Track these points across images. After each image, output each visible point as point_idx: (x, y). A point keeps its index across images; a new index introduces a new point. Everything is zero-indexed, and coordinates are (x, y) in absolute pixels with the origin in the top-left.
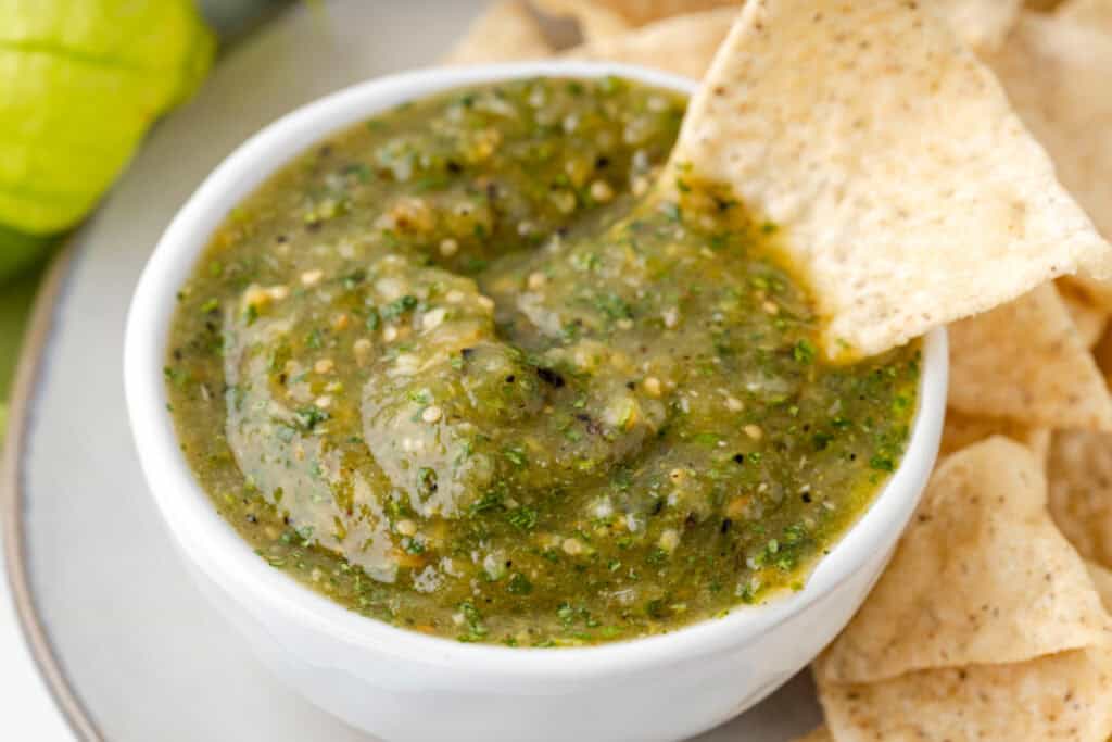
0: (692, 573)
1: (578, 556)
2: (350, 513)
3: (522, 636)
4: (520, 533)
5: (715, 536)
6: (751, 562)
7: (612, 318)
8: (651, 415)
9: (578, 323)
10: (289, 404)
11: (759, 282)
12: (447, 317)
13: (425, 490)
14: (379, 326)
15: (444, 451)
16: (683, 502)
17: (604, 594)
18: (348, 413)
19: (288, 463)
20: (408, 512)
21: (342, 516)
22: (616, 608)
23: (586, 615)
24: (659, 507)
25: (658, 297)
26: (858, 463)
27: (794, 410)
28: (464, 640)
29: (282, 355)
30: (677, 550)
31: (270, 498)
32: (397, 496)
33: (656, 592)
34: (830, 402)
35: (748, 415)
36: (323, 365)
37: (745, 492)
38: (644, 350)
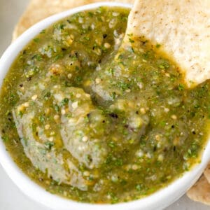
0: (169, 166)
1: (137, 170)
2: (69, 173)
3: (128, 198)
4: (119, 167)
5: (173, 153)
6: (185, 158)
7: (124, 90)
8: (145, 121)
9: (115, 93)
10: (41, 141)
11: (162, 67)
12: (79, 104)
13: (89, 161)
14: (59, 110)
15: (91, 149)
16: (162, 145)
17: (147, 178)
18: (59, 141)
19: (47, 161)
20: (86, 169)
21: (67, 173)
22: (152, 183)
23: (144, 186)
24: (155, 149)
25: (135, 80)
26: (205, 118)
27: (183, 107)
28: (112, 203)
29: (34, 126)
30: (164, 160)
31: (44, 172)
32: (81, 165)
33: (161, 175)
34: (193, 102)
35: (171, 112)
36: (47, 127)
37: (177, 137)
38: (136, 98)
